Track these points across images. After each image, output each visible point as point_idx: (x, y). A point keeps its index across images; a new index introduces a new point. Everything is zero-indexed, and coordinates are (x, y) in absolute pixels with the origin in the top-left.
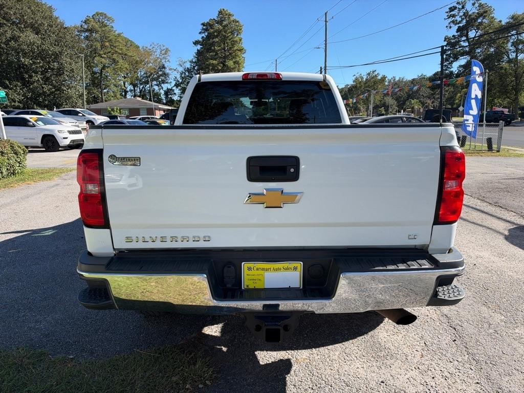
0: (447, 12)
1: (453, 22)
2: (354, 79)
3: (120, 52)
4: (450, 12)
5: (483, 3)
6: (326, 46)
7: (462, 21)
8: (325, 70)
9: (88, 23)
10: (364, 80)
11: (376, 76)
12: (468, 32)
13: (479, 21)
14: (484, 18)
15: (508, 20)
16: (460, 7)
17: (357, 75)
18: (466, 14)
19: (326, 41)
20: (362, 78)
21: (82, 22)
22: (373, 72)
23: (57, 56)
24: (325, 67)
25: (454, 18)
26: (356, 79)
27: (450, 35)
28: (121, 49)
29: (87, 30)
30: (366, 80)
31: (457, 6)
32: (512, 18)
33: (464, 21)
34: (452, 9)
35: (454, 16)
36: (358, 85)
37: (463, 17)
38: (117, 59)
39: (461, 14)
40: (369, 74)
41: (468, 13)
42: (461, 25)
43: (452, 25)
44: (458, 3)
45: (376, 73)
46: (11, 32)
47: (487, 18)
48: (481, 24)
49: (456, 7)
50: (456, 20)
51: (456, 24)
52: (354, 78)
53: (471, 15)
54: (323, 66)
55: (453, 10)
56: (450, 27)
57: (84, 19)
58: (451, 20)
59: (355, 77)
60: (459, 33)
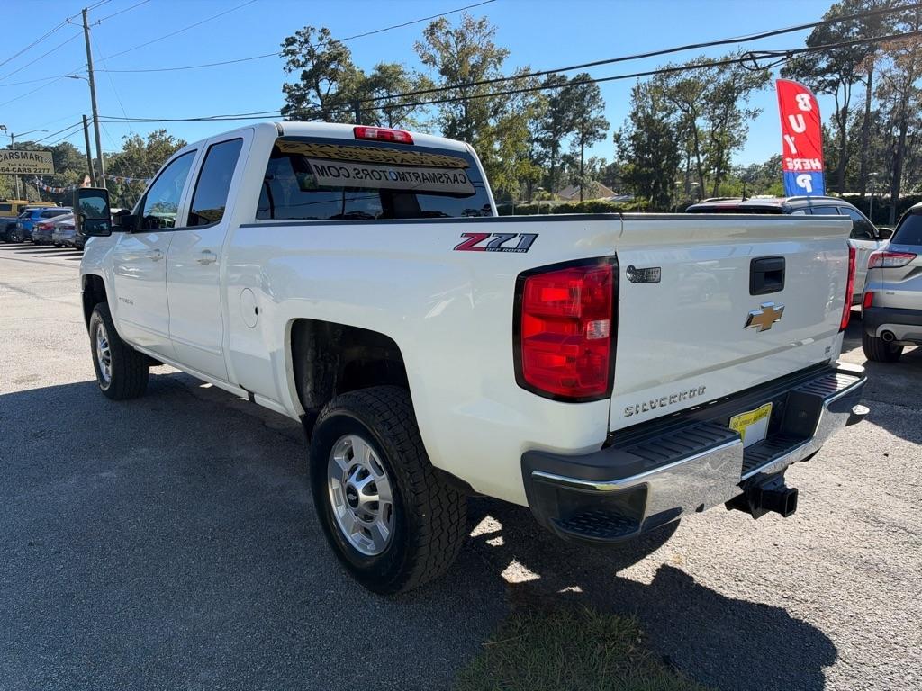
0: (283, 45)
1: (293, 62)
2: (125, 144)
4: (288, 45)
5: (334, 40)
6: (91, 76)
7: (306, 62)
8: (95, 121)
10: (145, 146)
11: (167, 140)
12: (317, 83)
13: (333, 66)
14: (339, 63)
15: (374, 72)
16: (302, 40)
17: (131, 137)
18: (311, 54)
19: (90, 65)
20: (140, 143)
22: (162, 133)
24: (95, 116)
25: (293, 57)
26: (130, 144)
27: (292, 84)
30: (149, 146)
31: (297, 37)
32: (380, 69)
33: (310, 64)
34: (290, 41)
35: (293, 53)
36: (135, 156)
37: (308, 57)
39: (304, 52)
40: (153, 136)
41: (313, 51)
42: (307, 69)
43: (292, 67)
44: (298, 33)
45: (167, 135)
47: (343, 64)
48: (335, 71)
49: (296, 40)
50: (298, 61)
51: (299, 66)
52: (124, 142)
53: (319, 56)
54: (90, 114)
55: (291, 44)
56: (290, 70)
58: (289, 58)
59: (127, 139)
60: (305, 82)
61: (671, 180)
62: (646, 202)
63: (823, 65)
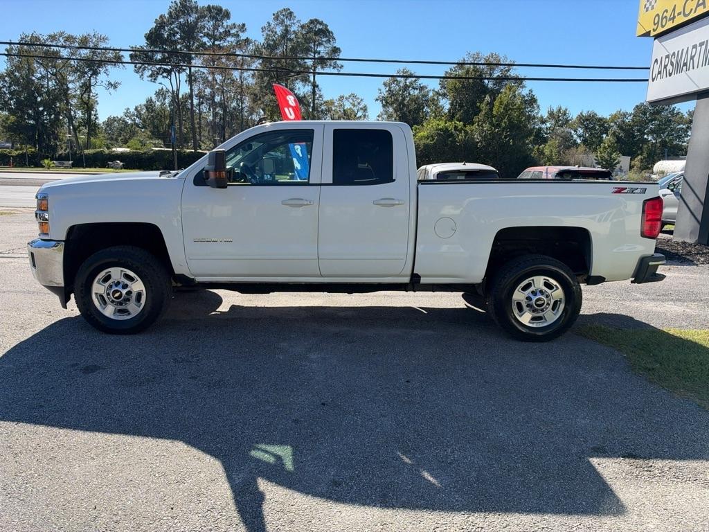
61: (54, 132)
62: (33, 150)
63: (159, 56)
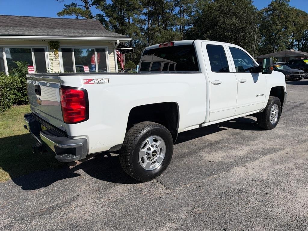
3: (291, 20)
9: (272, 6)
21: (269, 5)
23: (243, 29)
28: (292, 18)
29: (271, 10)
38: (288, 25)
46: (222, 19)
57: (270, 3)
